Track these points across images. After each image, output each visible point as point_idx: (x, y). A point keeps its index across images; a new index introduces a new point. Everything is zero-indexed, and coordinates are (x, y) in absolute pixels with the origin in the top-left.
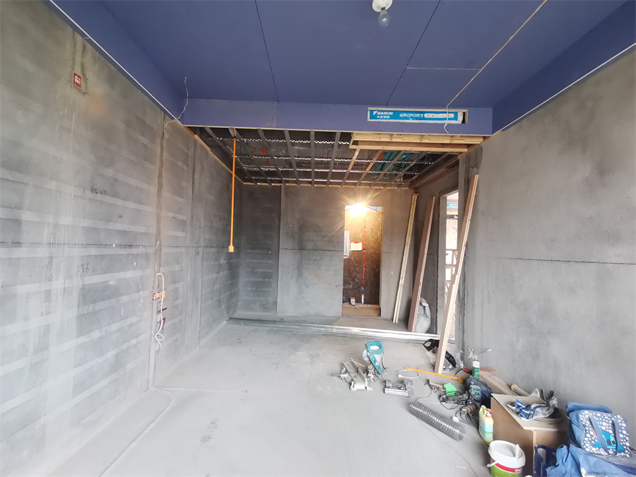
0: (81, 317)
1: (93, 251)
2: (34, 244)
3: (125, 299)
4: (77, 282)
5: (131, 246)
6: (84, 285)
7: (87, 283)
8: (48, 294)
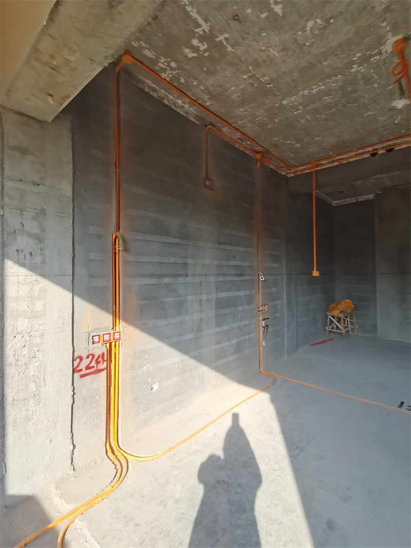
0: (217, 316)
1: (221, 278)
2: (194, 275)
3: (240, 308)
4: (214, 296)
5: (241, 275)
6: (217, 298)
7: (219, 297)
8: (201, 301)
